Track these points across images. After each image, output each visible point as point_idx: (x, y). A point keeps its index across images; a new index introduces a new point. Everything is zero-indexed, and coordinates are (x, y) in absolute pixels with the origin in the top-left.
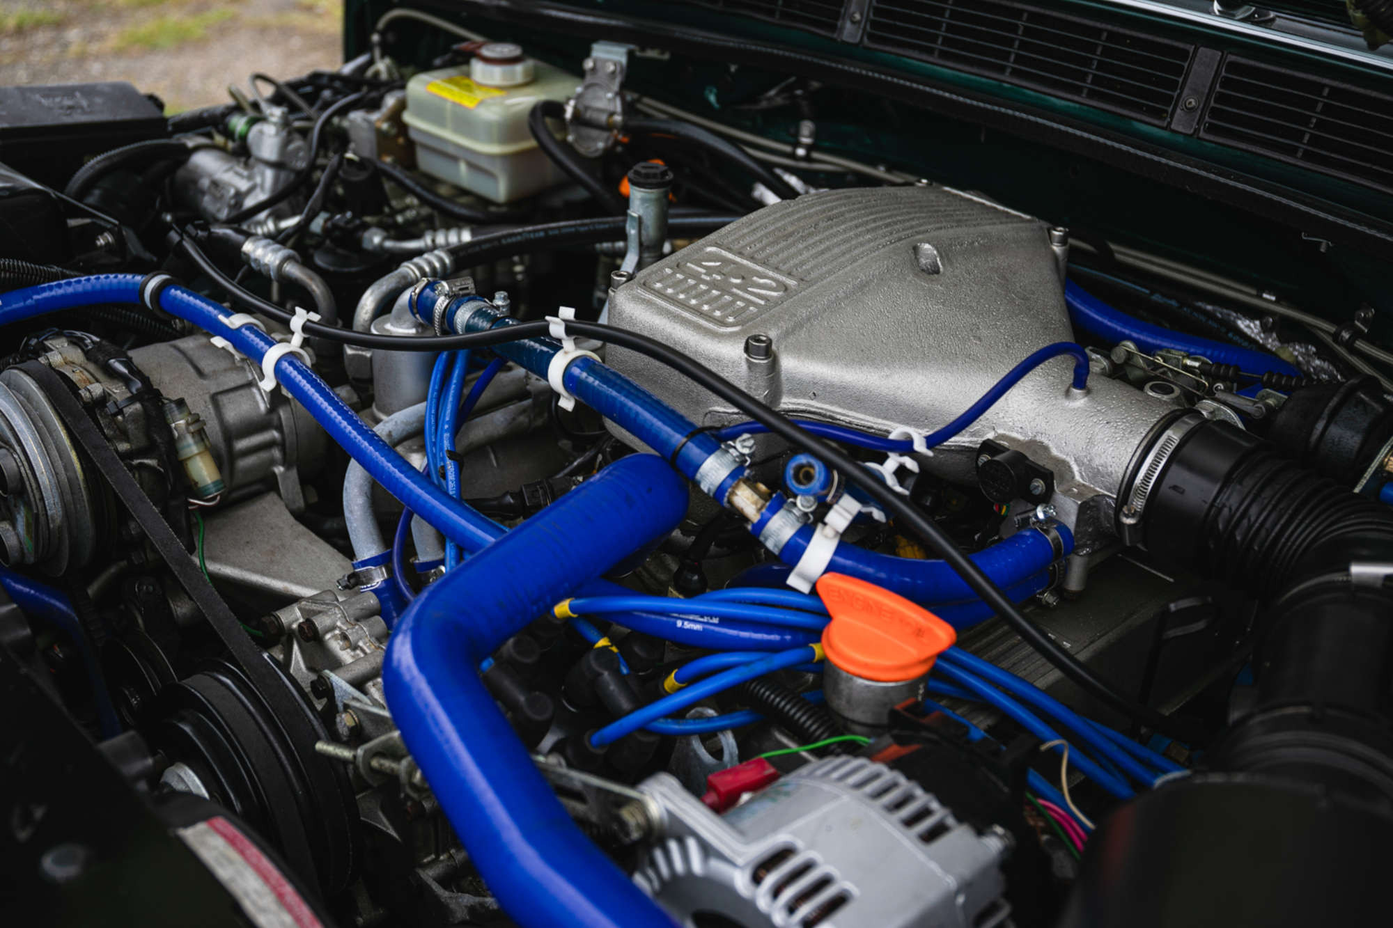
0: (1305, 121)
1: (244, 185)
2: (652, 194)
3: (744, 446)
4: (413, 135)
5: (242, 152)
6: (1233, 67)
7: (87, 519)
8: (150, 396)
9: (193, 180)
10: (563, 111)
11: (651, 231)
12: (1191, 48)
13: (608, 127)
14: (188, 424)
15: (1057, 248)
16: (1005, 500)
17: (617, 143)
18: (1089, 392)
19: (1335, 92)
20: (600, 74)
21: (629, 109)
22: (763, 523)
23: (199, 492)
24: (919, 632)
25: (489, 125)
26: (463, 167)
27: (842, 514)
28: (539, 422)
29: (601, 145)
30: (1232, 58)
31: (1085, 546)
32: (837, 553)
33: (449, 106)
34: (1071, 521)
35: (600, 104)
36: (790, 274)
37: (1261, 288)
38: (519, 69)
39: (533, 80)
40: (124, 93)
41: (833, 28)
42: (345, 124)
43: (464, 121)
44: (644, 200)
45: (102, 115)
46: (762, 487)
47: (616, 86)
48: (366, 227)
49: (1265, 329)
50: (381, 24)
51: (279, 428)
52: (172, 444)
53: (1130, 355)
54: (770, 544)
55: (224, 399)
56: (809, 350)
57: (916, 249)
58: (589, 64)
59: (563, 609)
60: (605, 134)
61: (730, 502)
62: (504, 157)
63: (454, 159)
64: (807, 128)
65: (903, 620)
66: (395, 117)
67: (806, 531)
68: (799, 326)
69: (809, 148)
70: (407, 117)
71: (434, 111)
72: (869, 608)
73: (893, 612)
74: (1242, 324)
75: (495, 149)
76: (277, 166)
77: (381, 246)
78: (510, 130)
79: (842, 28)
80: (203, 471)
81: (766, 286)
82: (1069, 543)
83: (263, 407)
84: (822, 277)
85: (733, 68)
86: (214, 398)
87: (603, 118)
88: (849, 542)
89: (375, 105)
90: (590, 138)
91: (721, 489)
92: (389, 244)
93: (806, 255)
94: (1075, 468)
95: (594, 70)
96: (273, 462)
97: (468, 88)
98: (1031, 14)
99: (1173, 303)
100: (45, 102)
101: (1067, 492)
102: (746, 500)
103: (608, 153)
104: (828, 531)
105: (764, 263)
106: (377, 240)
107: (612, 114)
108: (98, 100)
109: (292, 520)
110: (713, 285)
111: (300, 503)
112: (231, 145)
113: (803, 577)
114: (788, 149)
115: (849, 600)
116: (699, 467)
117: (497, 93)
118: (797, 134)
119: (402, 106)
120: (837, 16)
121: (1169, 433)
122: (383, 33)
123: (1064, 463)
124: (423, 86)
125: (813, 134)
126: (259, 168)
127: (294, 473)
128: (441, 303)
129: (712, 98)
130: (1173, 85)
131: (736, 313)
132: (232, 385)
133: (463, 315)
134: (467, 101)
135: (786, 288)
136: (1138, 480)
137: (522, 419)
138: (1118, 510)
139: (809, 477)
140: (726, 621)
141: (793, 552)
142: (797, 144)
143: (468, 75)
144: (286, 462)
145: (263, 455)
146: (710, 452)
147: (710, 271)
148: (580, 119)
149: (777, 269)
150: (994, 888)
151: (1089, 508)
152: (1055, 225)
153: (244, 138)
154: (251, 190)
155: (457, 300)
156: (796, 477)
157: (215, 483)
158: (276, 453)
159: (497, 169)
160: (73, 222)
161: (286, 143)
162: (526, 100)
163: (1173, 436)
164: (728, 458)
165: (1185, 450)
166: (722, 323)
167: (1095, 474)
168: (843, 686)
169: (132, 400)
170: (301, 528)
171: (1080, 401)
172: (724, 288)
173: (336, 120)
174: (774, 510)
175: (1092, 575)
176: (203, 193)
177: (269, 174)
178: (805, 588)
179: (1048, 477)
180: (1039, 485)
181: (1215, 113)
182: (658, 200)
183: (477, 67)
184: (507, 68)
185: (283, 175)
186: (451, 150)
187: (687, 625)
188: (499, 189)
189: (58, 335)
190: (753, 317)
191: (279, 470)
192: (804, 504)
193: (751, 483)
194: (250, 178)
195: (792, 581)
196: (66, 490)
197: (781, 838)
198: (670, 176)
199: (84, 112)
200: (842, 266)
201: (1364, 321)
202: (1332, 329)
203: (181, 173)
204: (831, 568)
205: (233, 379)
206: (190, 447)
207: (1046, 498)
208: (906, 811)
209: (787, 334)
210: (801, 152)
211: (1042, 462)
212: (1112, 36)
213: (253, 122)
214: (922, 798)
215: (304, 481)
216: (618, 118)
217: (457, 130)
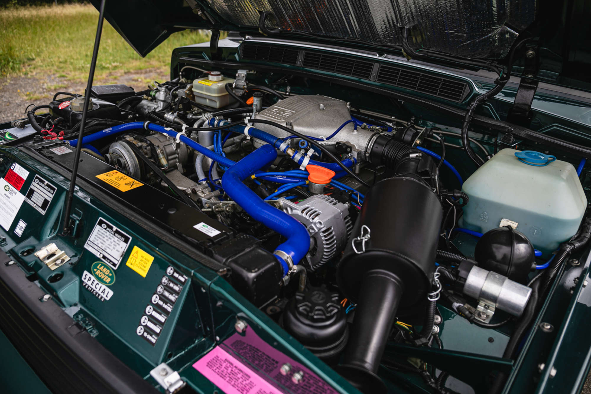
0: (397, 77)
1: (156, 106)
2: (258, 99)
3: (288, 141)
4: (195, 94)
5: (154, 99)
6: (382, 67)
7: (139, 173)
8: (151, 145)
9: (142, 107)
10: (233, 85)
11: (259, 107)
12: (373, 63)
13: (243, 89)
14: (160, 151)
15: (348, 107)
16: (342, 153)
17: (245, 92)
18: (357, 131)
19: (402, 71)
20: (240, 77)
21: (247, 84)
22: (294, 156)
23: (163, 167)
24: (328, 173)
25: (214, 89)
26: (207, 100)
27: (311, 152)
28: (237, 149)
29: (241, 93)
30: (382, 65)
31: (359, 163)
32: (310, 161)
33: (204, 86)
34: (356, 157)
35: (240, 84)
36: (293, 110)
37: (391, 116)
38: (220, 77)
39: (223, 80)
40: (124, 87)
41: (295, 63)
42: (177, 92)
43: (208, 89)
44: (257, 100)
45: (120, 91)
46: (293, 149)
47: (244, 79)
48: (187, 114)
49: (393, 125)
50: (182, 70)
51: (178, 154)
52: (157, 156)
53: (365, 126)
54: (296, 161)
55: (166, 147)
56: (299, 125)
57: (319, 105)
58: (237, 75)
59: (253, 177)
60: (242, 91)
61: (287, 153)
62: (218, 97)
63: (205, 98)
64: (289, 88)
65: (325, 171)
66: (190, 89)
67: (303, 157)
68: (297, 120)
69: (289, 93)
70: (193, 89)
71: (201, 88)
72: (317, 170)
73: (322, 170)
74: (388, 124)
75: (216, 95)
76: (163, 101)
77: (192, 117)
78: (220, 90)
79: (297, 64)
80: (164, 162)
81: (288, 113)
82: (356, 162)
83: (174, 149)
84: (300, 110)
85: (272, 74)
86: (164, 146)
87: (242, 87)
88: (313, 158)
89: (184, 87)
90: (238, 92)
91: (285, 151)
92: (194, 117)
93: (296, 107)
94: (356, 146)
95: (238, 76)
96: (176, 162)
97: (208, 82)
98: (339, 58)
99: (373, 120)
100: (107, 89)
101: (355, 151)
102: (290, 152)
103: (243, 95)
104: (308, 156)
105: (287, 109)
106: (191, 116)
107: (244, 86)
108: (119, 88)
109: (182, 175)
110: (277, 113)
111: (182, 172)
112: (150, 98)
113: (303, 167)
114: (285, 93)
115: (313, 169)
116: (280, 146)
117: (216, 83)
118: (286, 90)
119: (192, 87)
120: (296, 61)
121: (374, 137)
122: (182, 72)
123: (354, 145)
124: (197, 82)
125: (291, 90)
126: (159, 102)
127: (181, 165)
128: (216, 122)
129: (267, 82)
130: (370, 71)
131: (283, 118)
132: (167, 144)
133: (221, 124)
134: (209, 84)
135: (293, 113)
136: (369, 147)
137: (234, 149)
138: (365, 154)
139: (304, 144)
140: (288, 177)
141: (301, 162)
142: (286, 92)
143: (208, 79)
144: (179, 162)
145: (174, 160)
146: (282, 143)
147: (276, 111)
148: (236, 87)
149: (290, 109)
150: (347, 213)
151: (359, 153)
152: (347, 102)
153: (154, 96)
154: (158, 107)
155: (220, 121)
156: (301, 144)
157: (167, 164)
158: (177, 160)
159: (216, 100)
160: (122, 113)
161: (166, 96)
162: (222, 84)
163: (375, 138)
164: (286, 144)
165: (378, 140)
166: (280, 120)
167: (360, 147)
168: (313, 186)
169: (147, 146)
170: (184, 176)
171: (355, 132)
172: (280, 114)
173: (174, 92)
174: (296, 153)
175: (361, 169)
176: (145, 109)
177: (162, 103)
178: (303, 169)
179: (350, 147)
180: (349, 149)
181: (379, 76)
182: (260, 100)
183: (210, 77)
184: (217, 77)
185: (165, 104)
186: (205, 96)
187: (280, 178)
188: (217, 105)
189: (127, 135)
190: (287, 118)
191: (178, 164)
192: (302, 151)
193: (291, 148)
194: (157, 105)
195: (301, 168)
196: (135, 167)
197: (306, 206)
198: (262, 95)
199: (116, 91)
200: (304, 108)
201: (413, 120)
202: (406, 123)
203: (139, 105)
204: (309, 164)
205: (168, 143)
206: (161, 156)
207: (351, 152)
208: (329, 201)
209: (294, 121)
210: (287, 94)
211: (349, 145)
212: (357, 62)
213: (156, 92)
214: (331, 199)
215: (184, 167)
216: (246, 86)
217: (206, 91)
